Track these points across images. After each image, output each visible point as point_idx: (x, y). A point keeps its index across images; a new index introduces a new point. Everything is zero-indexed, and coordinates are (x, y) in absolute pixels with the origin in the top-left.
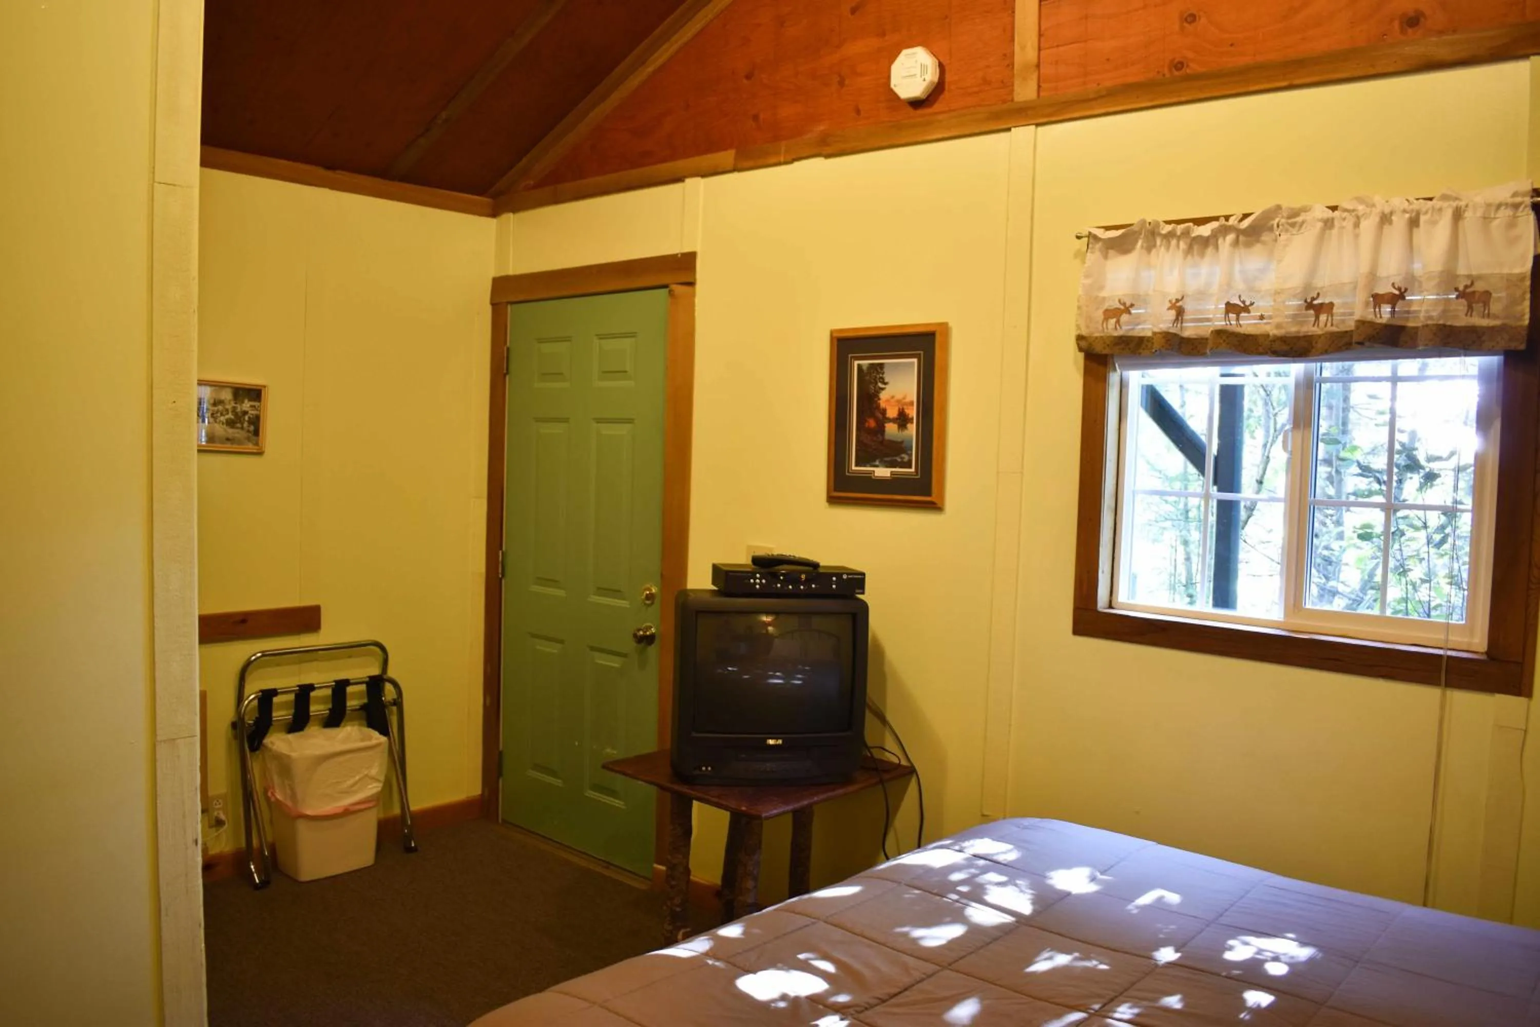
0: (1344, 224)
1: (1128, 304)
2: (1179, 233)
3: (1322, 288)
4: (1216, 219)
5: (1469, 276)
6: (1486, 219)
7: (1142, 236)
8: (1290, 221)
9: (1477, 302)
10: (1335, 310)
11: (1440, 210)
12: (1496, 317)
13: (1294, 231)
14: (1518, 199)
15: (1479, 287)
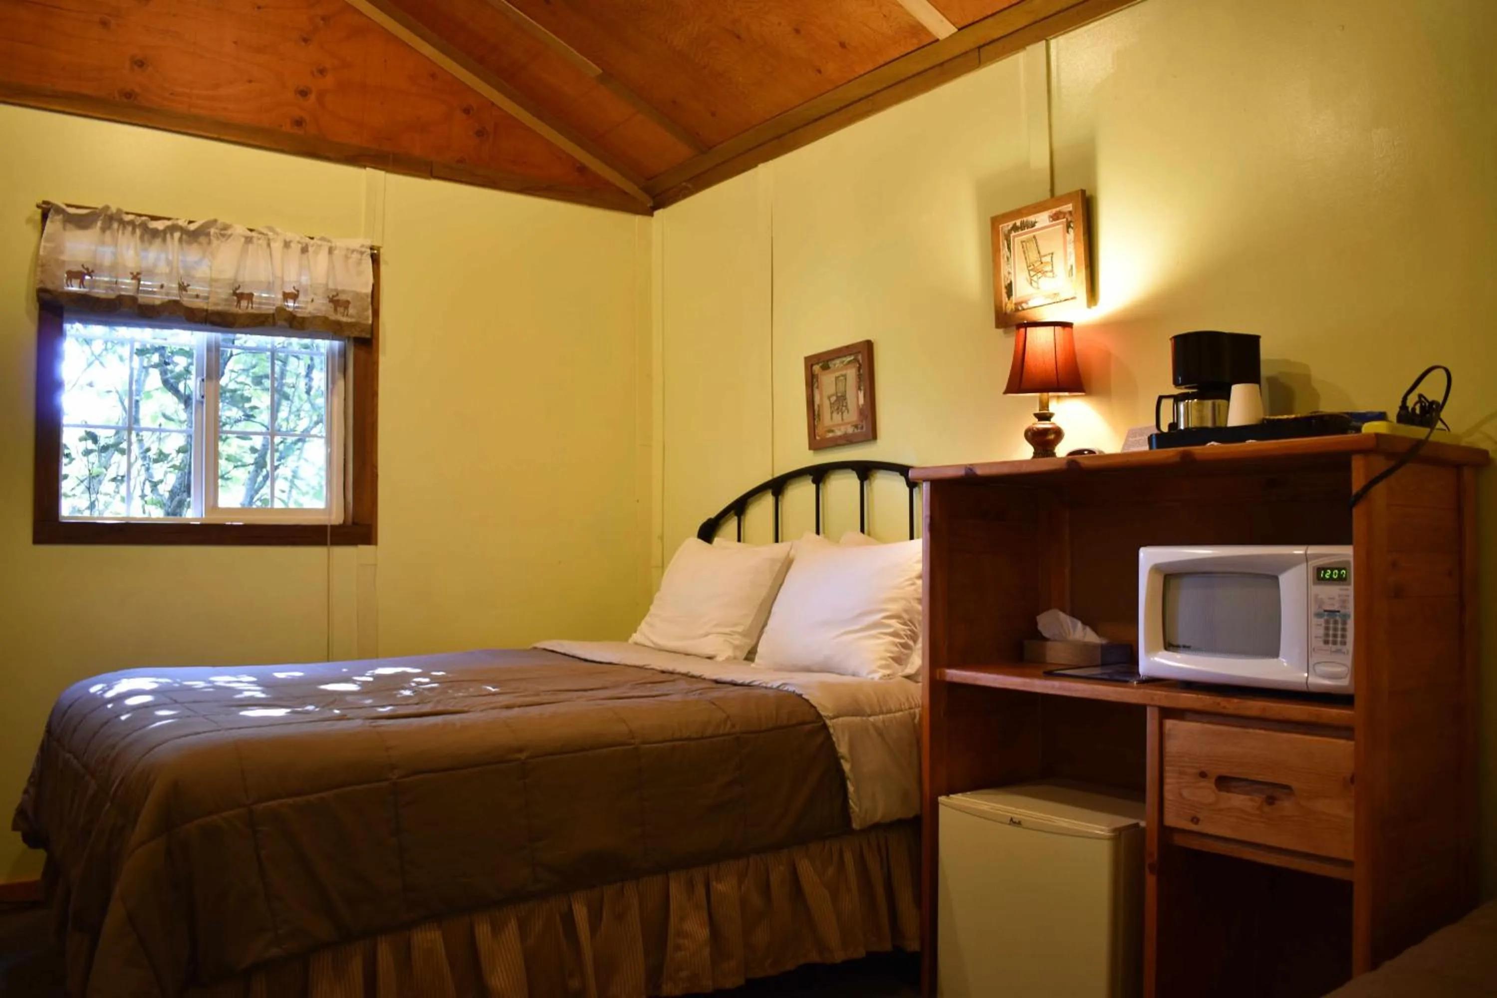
0: (261, 242)
1: (90, 270)
2: (137, 223)
3: (243, 282)
4: (169, 219)
5: (336, 290)
6: (347, 257)
7: (101, 218)
8: (222, 232)
9: (341, 307)
10: (254, 299)
11: (320, 246)
12: (352, 317)
13: (224, 239)
14: (363, 249)
15: (343, 297)
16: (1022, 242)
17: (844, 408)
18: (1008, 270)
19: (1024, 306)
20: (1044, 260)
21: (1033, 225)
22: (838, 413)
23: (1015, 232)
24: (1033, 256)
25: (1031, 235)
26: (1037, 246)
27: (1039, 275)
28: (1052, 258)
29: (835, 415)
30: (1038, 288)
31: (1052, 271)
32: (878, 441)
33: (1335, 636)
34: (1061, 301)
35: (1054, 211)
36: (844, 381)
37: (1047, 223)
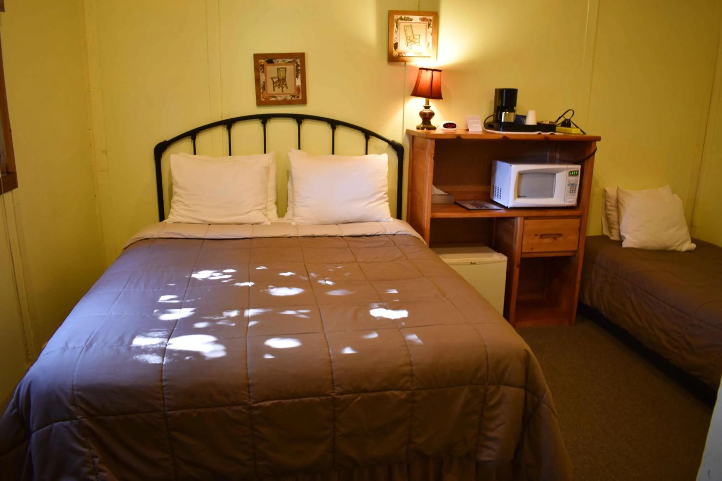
16: (404, 26)
17: (284, 86)
18: (395, 37)
19: (404, 55)
20: (415, 37)
21: (411, 20)
22: (279, 88)
23: (401, 20)
24: (409, 34)
25: (410, 24)
26: (412, 30)
27: (412, 43)
28: (419, 37)
29: (276, 88)
30: (411, 48)
31: (419, 43)
32: (308, 105)
33: (573, 191)
34: (422, 57)
35: (422, 17)
36: (284, 72)
37: (418, 21)
